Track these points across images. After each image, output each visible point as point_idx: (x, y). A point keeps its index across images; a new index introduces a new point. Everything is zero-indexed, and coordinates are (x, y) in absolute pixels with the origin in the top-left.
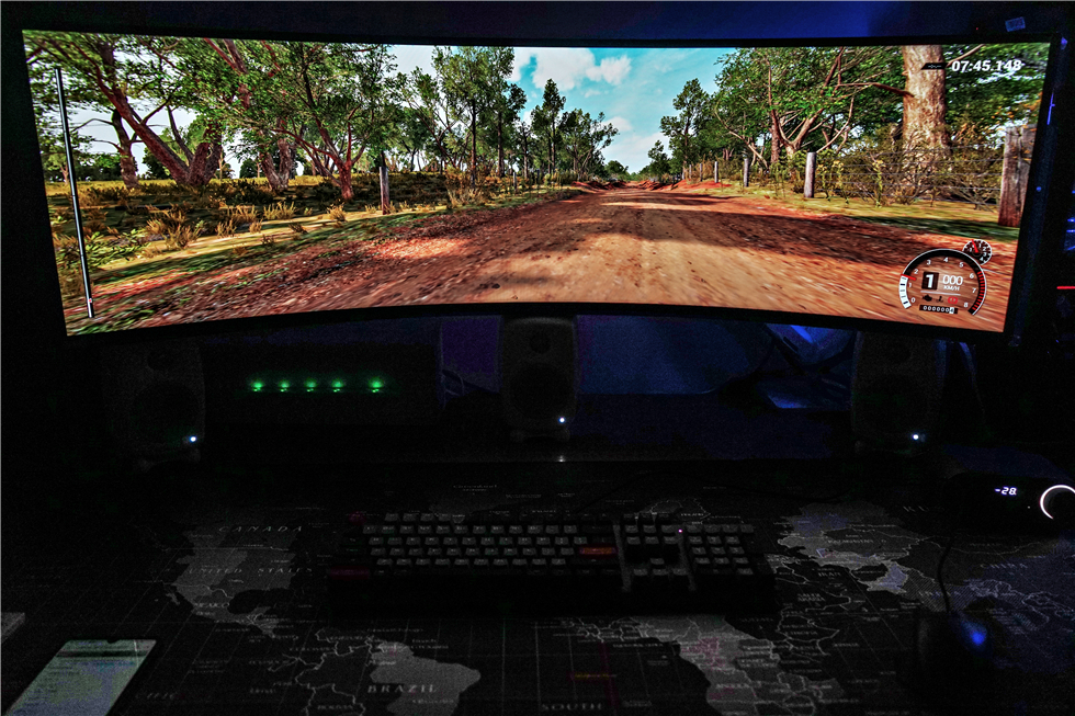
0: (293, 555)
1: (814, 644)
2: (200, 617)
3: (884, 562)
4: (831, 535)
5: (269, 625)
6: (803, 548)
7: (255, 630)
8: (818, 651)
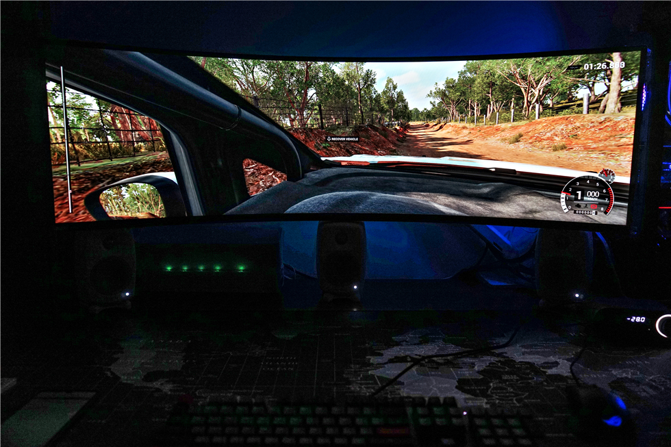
0: (184, 354)
1: (512, 400)
2: (124, 383)
3: (558, 360)
4: (523, 346)
5: (167, 388)
6: (506, 353)
7: (158, 390)
8: (514, 404)
